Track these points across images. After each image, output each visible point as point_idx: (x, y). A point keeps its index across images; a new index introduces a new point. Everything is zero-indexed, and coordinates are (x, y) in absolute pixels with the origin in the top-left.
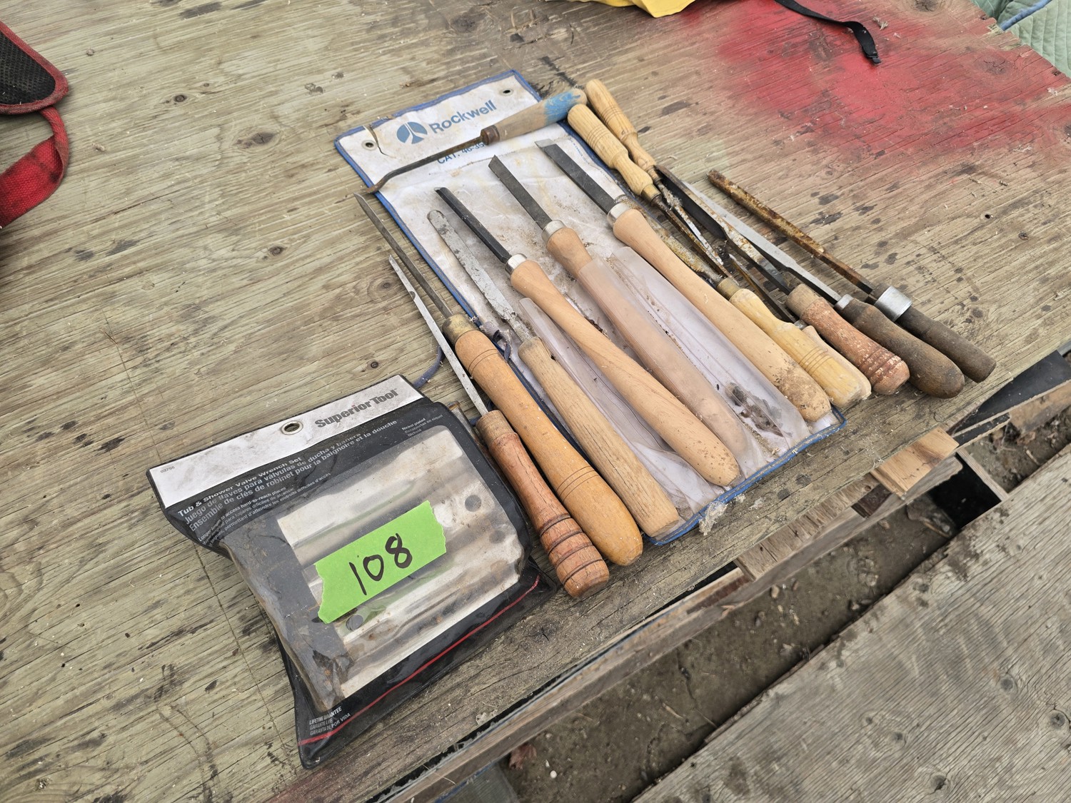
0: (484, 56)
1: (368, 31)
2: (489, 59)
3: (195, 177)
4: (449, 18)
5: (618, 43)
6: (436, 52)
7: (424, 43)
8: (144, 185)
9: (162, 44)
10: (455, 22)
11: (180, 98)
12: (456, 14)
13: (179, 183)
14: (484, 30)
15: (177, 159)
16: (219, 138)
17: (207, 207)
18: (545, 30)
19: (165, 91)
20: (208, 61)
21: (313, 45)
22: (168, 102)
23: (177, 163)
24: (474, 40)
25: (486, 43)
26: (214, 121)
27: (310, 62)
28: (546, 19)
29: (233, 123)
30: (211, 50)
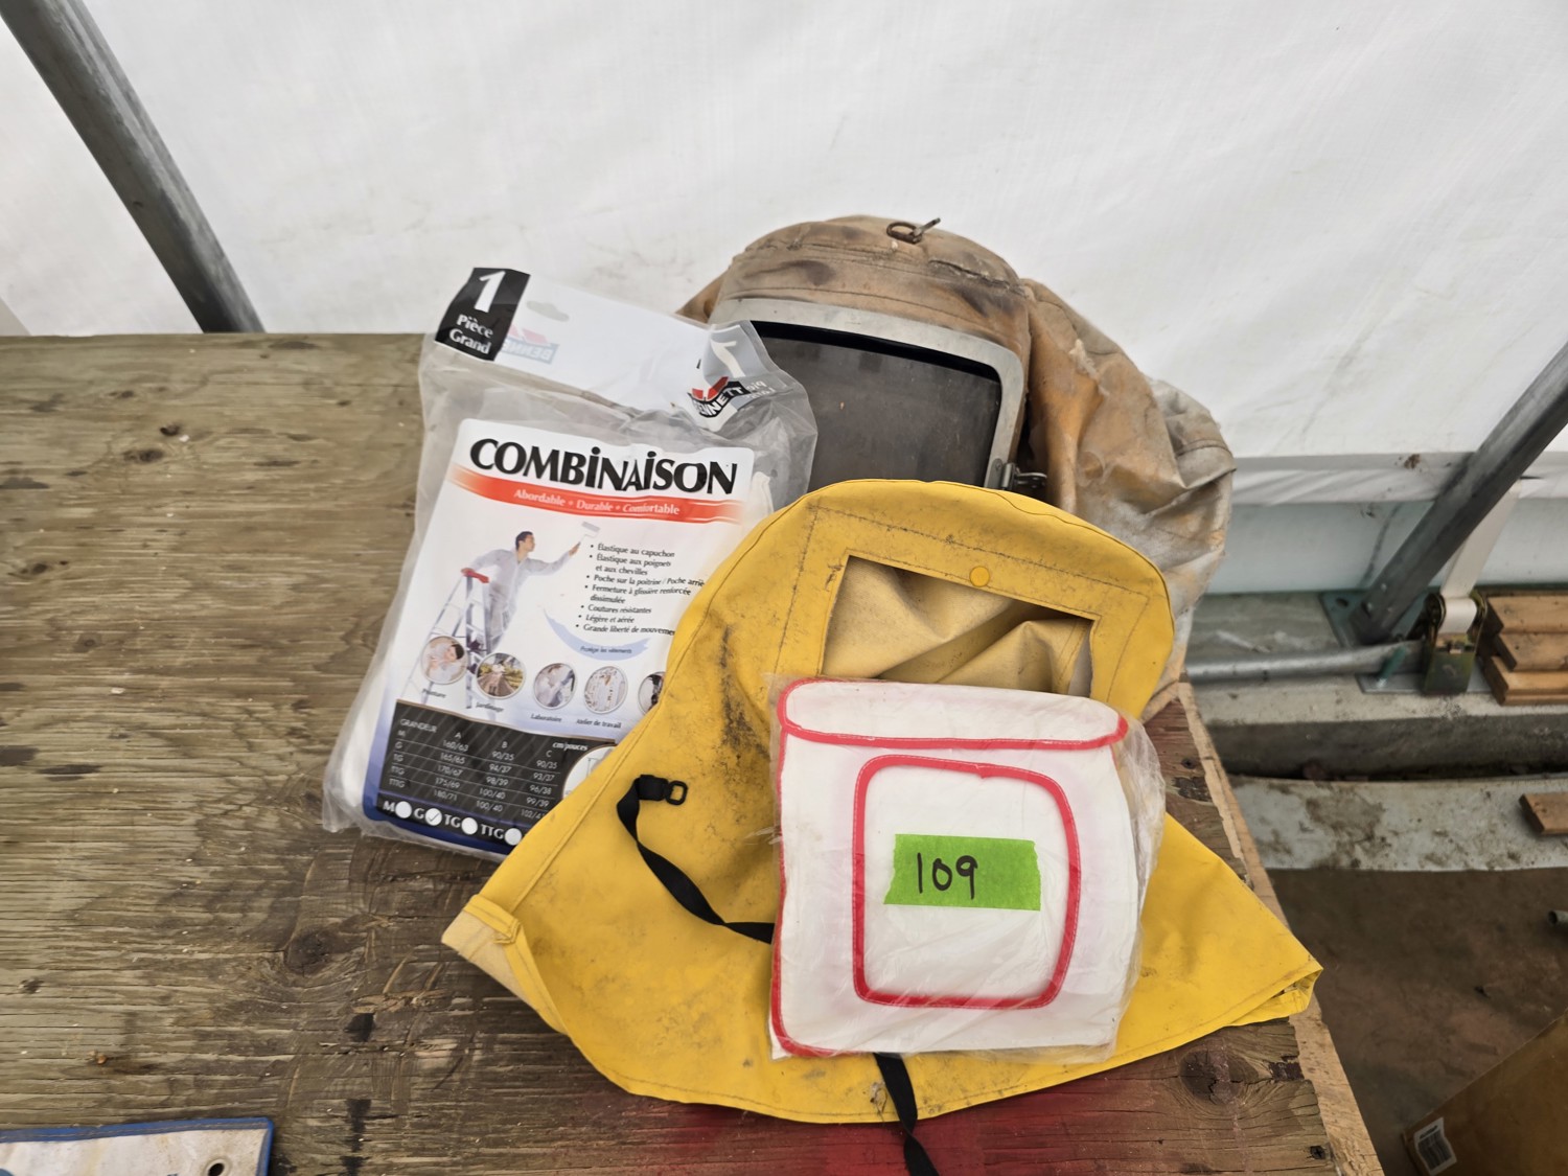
0: (273, 1047)
1: (166, 900)
2: (273, 1058)
4: (303, 925)
5: (515, 1130)
6: (211, 999)
7: (212, 970)
10: (304, 940)
12: (317, 922)
14: (326, 982)
18: (423, 1026)
21: (63, 896)
24: (291, 998)
25: (303, 1019)
27: (24, 935)
28: (445, 1001)
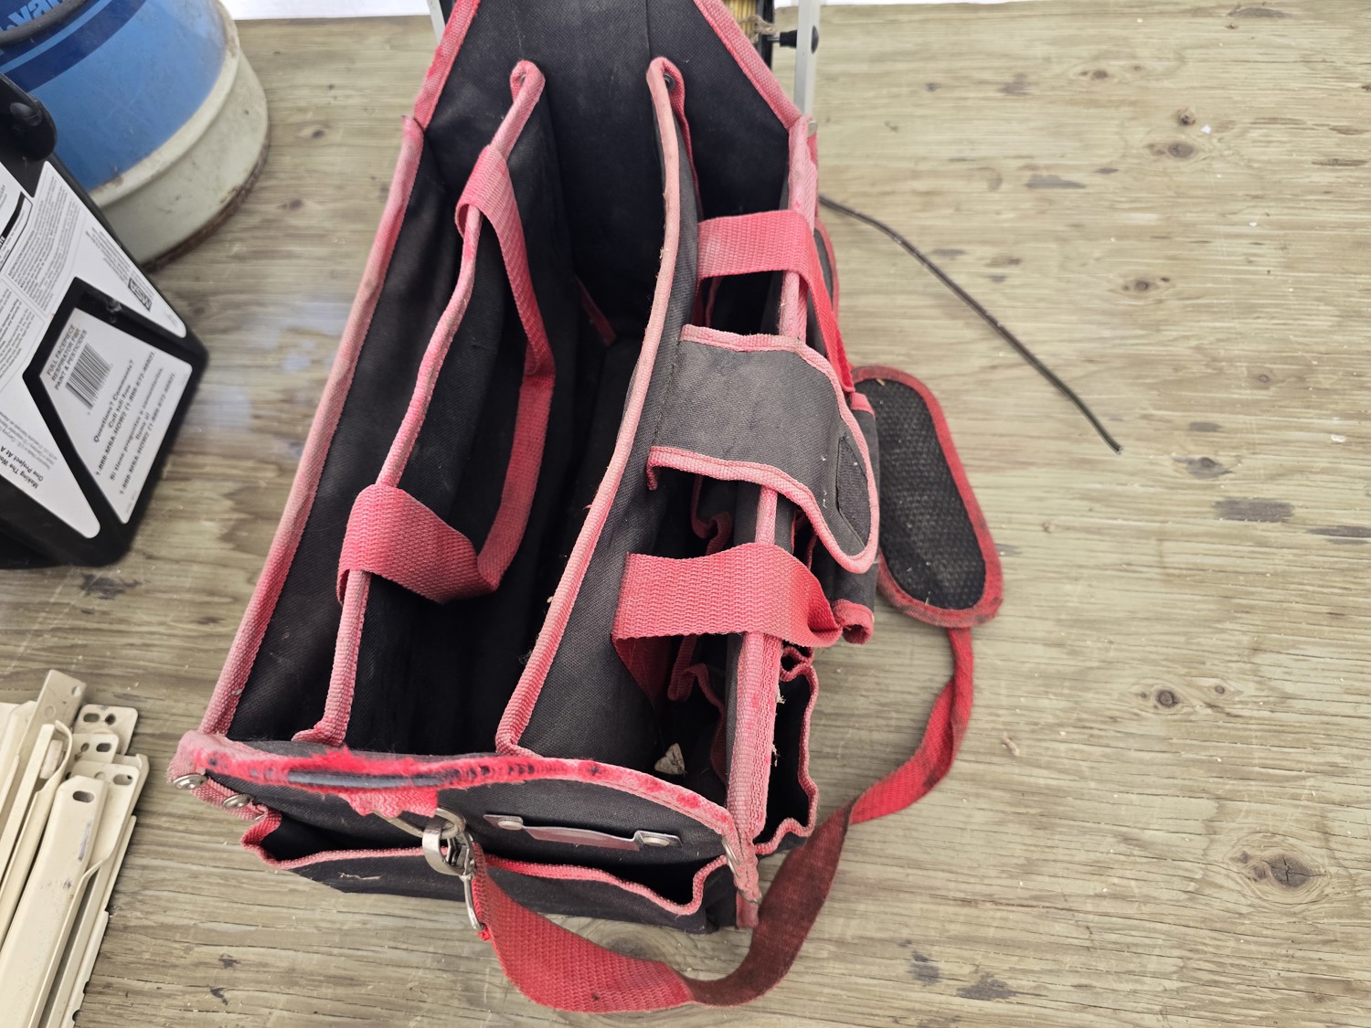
3: (1147, 900)
8: (1058, 869)
9: (1169, 560)
11: (1167, 699)
13: (1114, 897)
15: (1126, 839)
16: (1211, 829)
17: (1150, 984)
19: (1146, 669)
20: (1238, 634)
22: (1144, 696)
23: (1123, 848)
26: (1212, 783)
29: (1245, 806)
30: (1247, 610)
